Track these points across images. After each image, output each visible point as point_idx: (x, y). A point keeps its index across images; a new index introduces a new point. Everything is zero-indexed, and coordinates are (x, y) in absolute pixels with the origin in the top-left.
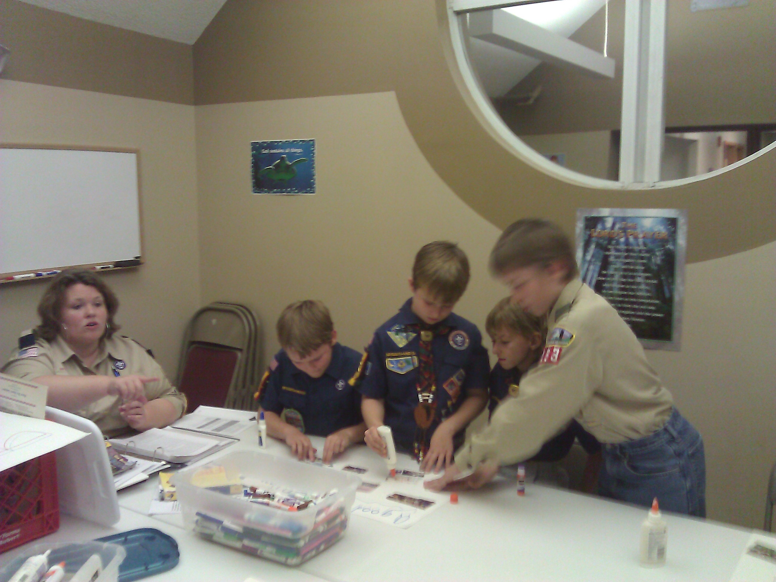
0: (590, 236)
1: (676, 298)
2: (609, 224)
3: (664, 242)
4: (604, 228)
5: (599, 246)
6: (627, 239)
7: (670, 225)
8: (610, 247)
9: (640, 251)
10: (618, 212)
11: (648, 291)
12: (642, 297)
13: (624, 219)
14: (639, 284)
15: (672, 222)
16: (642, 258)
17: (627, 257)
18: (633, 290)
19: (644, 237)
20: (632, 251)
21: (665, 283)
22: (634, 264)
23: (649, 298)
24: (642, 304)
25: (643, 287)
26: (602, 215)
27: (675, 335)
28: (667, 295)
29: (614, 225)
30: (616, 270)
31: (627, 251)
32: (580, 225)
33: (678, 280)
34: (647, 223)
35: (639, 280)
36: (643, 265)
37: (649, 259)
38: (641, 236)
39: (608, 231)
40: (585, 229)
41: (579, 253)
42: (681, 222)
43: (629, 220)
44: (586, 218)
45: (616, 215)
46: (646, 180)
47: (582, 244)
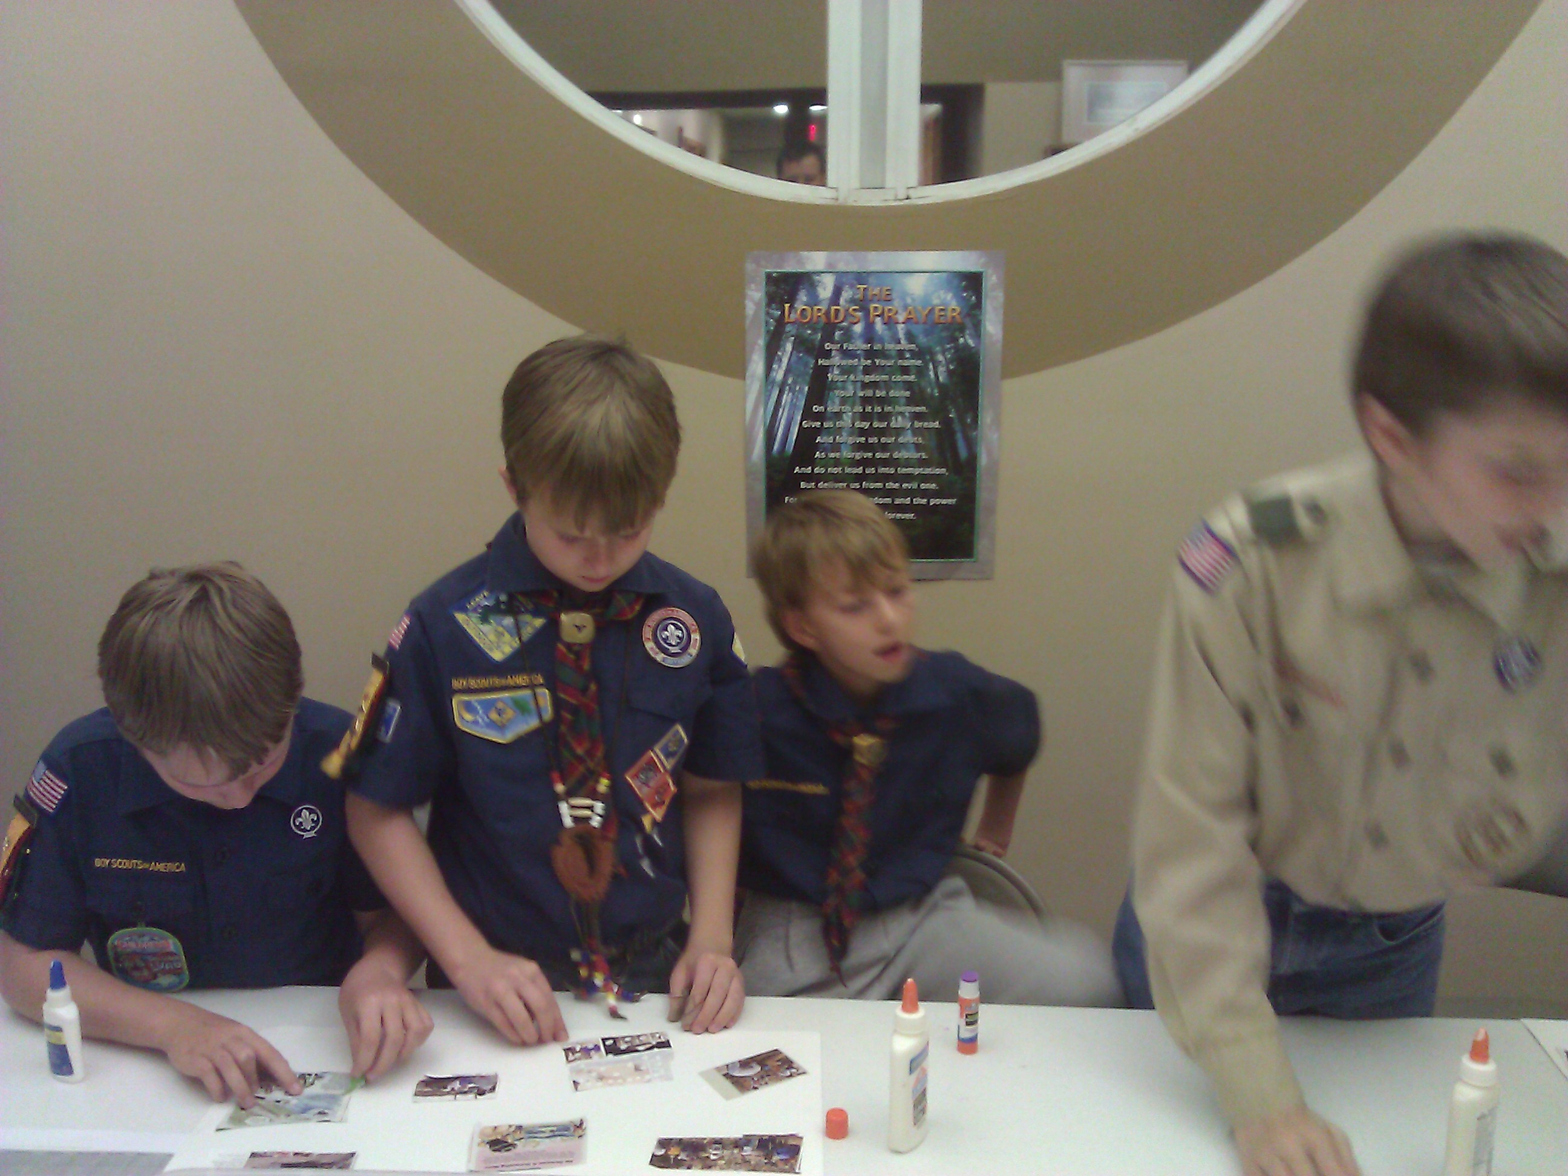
0: (781, 322)
1: (983, 460)
2: (825, 291)
3: (954, 329)
4: (814, 300)
5: (801, 343)
6: (870, 326)
7: (965, 289)
8: (828, 346)
9: (901, 354)
10: (848, 261)
11: (918, 447)
12: (907, 463)
13: (860, 277)
14: (899, 431)
15: (972, 282)
16: (905, 370)
17: (867, 371)
18: (884, 447)
19: (908, 321)
20: (883, 354)
21: (957, 427)
22: (888, 386)
23: (922, 463)
24: (909, 478)
25: (908, 438)
26: (809, 268)
27: (981, 545)
28: (963, 453)
29: (837, 292)
30: (844, 401)
31: (870, 354)
32: (755, 295)
33: (986, 417)
34: (916, 286)
35: (897, 422)
36: (908, 385)
37: (921, 372)
38: (901, 318)
39: (823, 307)
40: (769, 305)
41: (757, 365)
42: (991, 281)
43: (872, 280)
44: (769, 276)
45: (842, 267)
46: (890, 182)
47: (761, 342)
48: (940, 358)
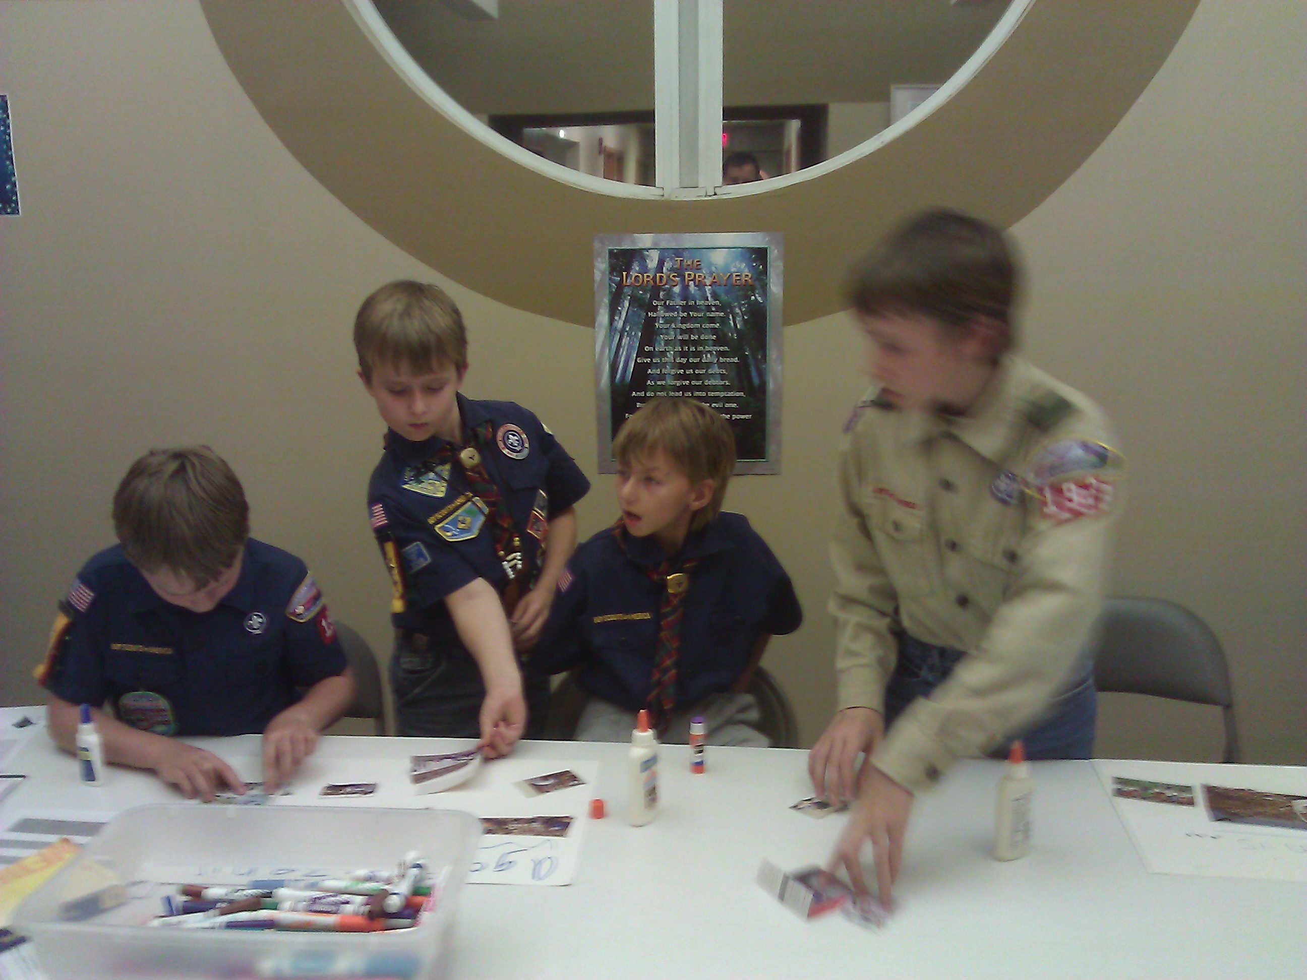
0: (620, 286)
1: (771, 386)
2: (652, 262)
3: (747, 289)
4: (644, 269)
5: (634, 301)
6: (685, 288)
7: (755, 260)
8: (655, 303)
9: (708, 308)
10: (668, 241)
11: (723, 378)
12: (715, 388)
13: (678, 252)
14: (708, 365)
15: (760, 255)
16: (712, 320)
17: (684, 320)
18: (698, 377)
19: (713, 284)
20: (695, 308)
21: (751, 361)
22: (699, 331)
23: (726, 388)
24: (716, 399)
25: (716, 370)
26: (640, 246)
27: (771, 449)
28: (756, 381)
29: (661, 263)
30: (667, 342)
31: (686, 308)
32: (602, 266)
33: (772, 354)
34: (719, 259)
35: (708, 358)
37: (724, 321)
38: (708, 282)
39: (651, 275)
40: (611, 273)
41: (603, 317)
42: (774, 254)
43: (686, 254)
44: (611, 252)
45: (664, 245)
46: (701, 183)
47: (606, 301)
48: (737, 310)
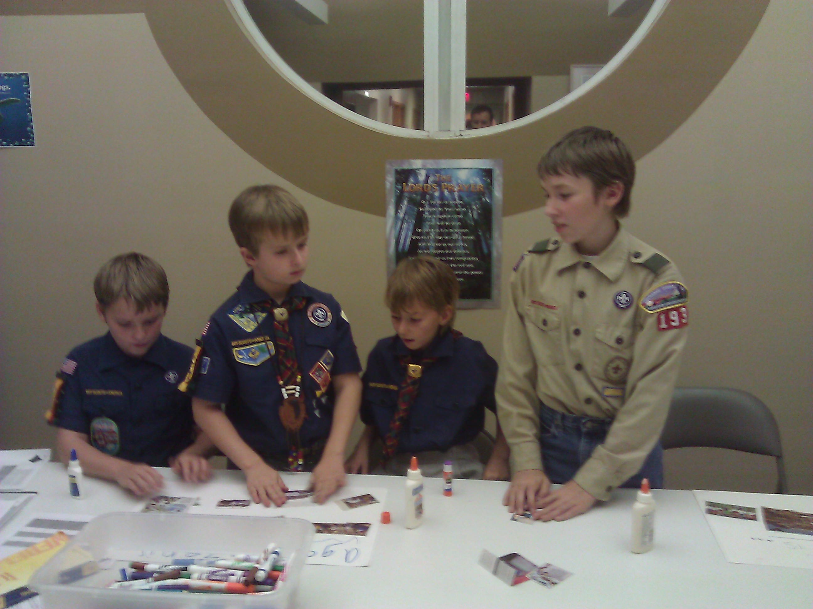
0: (402, 191)
1: (495, 254)
2: (422, 177)
3: (480, 194)
4: (417, 181)
5: (412, 201)
6: (442, 193)
7: (485, 176)
8: (423, 202)
9: (456, 206)
10: (431, 164)
11: (465, 248)
12: (460, 255)
13: (437, 171)
14: (456, 241)
15: (488, 173)
16: (458, 213)
17: (441, 213)
18: (449, 248)
19: (460, 191)
20: (448, 206)
21: (482, 238)
22: (450, 220)
23: (467, 255)
24: (461, 262)
25: (460, 244)
26: (414, 167)
27: (495, 292)
28: (485, 251)
29: (427, 177)
30: (431, 227)
31: (442, 206)
32: (390, 179)
33: (496, 234)
34: (463, 175)
35: (455, 237)
36: (460, 220)
37: (465, 214)
38: (456, 189)
39: (421, 185)
40: (396, 184)
41: (391, 210)
42: (497, 173)
43: (443, 172)
44: (397, 171)
45: (429, 167)
46: (453, 128)
47: (393, 200)
48: (475, 208)
